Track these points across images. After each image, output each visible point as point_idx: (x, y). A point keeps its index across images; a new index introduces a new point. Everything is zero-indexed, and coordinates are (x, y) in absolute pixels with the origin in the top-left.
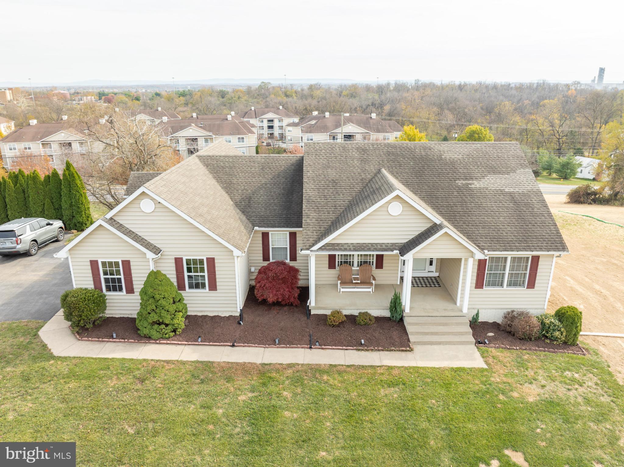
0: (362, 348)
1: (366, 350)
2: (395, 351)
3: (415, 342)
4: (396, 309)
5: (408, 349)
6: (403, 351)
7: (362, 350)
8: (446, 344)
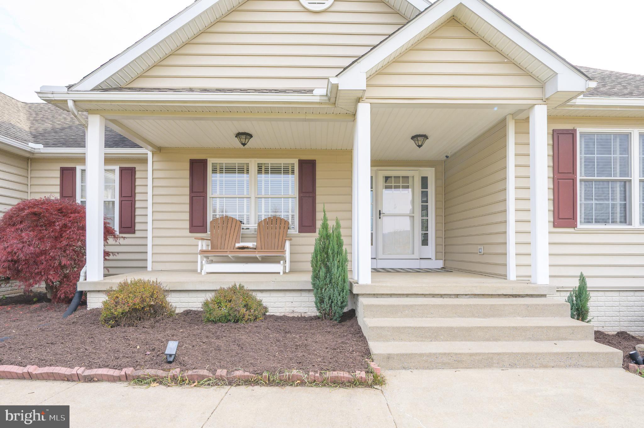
0: (160, 373)
1: (174, 379)
2: (302, 383)
3: (389, 357)
4: (328, 270)
5: (362, 374)
6: (337, 383)
7: (159, 381)
8: (512, 366)
